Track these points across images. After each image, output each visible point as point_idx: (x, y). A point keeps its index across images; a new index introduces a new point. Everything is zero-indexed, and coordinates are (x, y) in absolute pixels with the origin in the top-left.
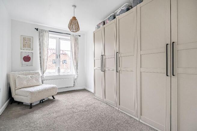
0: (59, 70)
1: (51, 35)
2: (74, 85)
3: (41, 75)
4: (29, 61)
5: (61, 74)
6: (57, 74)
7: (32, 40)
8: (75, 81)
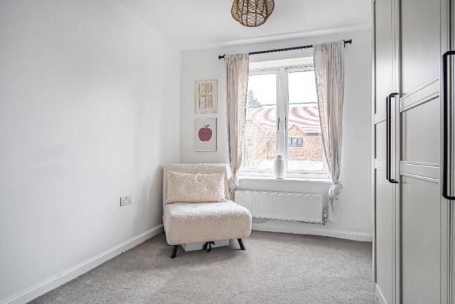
0: (279, 164)
1: (254, 64)
2: (324, 219)
3: (230, 175)
4: (208, 140)
5: (285, 177)
6: (273, 176)
7: (214, 89)
8: (330, 205)
